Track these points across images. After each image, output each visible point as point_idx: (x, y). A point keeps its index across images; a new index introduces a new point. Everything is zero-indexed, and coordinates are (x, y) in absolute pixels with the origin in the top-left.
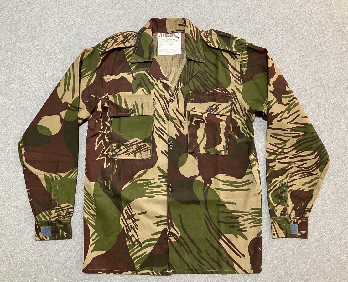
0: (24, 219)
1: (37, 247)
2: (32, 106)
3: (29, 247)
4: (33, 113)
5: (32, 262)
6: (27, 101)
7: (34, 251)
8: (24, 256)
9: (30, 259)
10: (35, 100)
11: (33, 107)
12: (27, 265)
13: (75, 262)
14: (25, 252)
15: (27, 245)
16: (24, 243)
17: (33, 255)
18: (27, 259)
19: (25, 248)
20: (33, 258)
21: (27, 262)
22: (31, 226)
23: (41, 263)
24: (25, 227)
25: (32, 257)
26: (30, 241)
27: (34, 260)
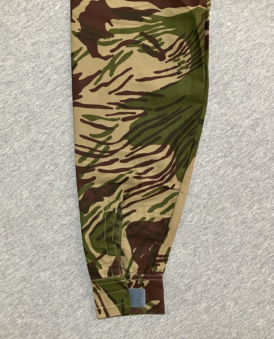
0: (6, 244)
1: (33, 300)
2: (18, 22)
3: (16, 299)
4: (22, 35)
5: (22, 327)
6: (9, 11)
7: (26, 306)
8: (7, 315)
9: (19, 322)
10: (25, 10)
11: (20, 24)
12: (12, 334)
13: (106, 329)
14: (9, 309)
15: (12, 294)
16: (7, 290)
17: (23, 315)
18: (13, 323)
19: (8, 301)
20: (24, 320)
21: (13, 327)
22: (20, 258)
23: (41, 330)
24: (9, 259)
25: (23, 318)
26: (18, 288)
27: (26, 324)
